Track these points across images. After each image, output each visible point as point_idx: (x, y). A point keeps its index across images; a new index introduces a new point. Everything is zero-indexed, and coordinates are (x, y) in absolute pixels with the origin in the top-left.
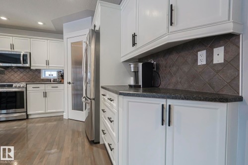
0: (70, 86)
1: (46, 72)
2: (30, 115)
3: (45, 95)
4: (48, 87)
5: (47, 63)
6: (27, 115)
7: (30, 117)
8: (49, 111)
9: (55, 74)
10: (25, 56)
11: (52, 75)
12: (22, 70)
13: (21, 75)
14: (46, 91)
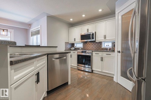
0: (120, 54)
1: (105, 44)
2: (94, 70)
3: (102, 59)
4: (104, 54)
5: (105, 37)
6: (92, 70)
7: (94, 72)
8: (104, 71)
9: (110, 45)
10: (93, 34)
11: (108, 45)
12: (92, 43)
13: (92, 46)
14: (103, 57)
